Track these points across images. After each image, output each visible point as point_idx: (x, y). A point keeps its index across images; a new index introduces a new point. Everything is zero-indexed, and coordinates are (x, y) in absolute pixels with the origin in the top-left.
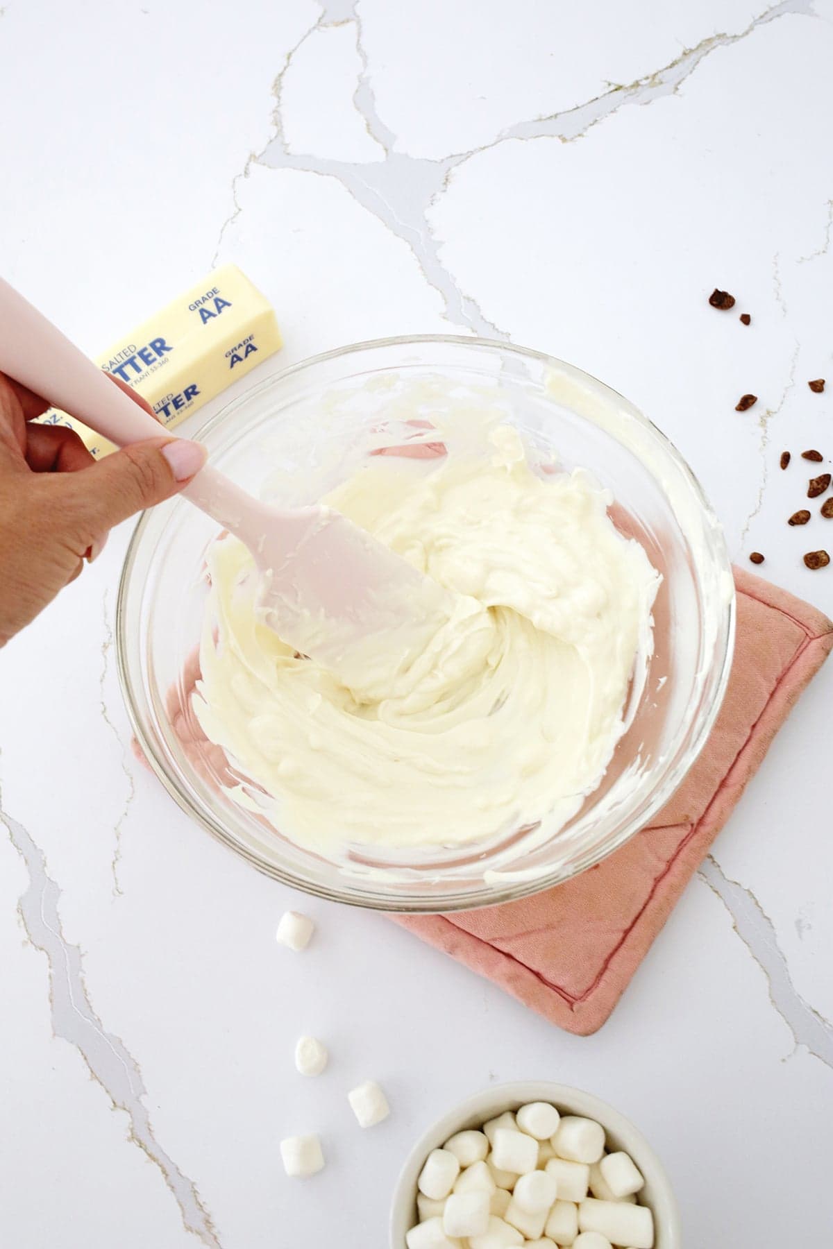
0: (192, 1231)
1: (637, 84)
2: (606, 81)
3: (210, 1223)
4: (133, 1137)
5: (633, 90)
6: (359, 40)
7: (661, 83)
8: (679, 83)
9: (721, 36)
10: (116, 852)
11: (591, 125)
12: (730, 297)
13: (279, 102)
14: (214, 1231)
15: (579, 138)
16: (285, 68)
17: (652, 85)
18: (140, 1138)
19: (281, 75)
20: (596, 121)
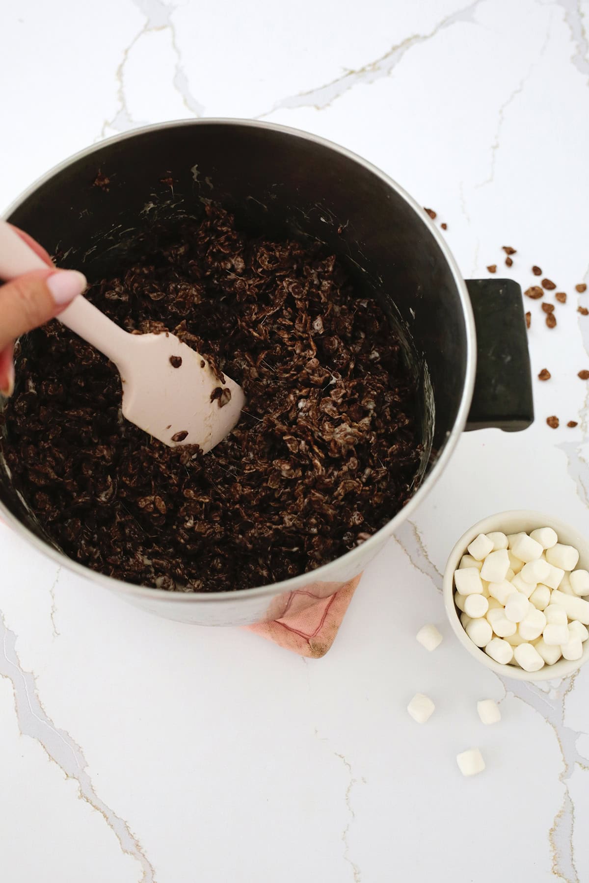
0: (127, 853)
1: (363, 70)
2: (342, 68)
3: (139, 846)
4: (82, 796)
5: (361, 74)
6: (174, 41)
7: (379, 68)
8: (391, 69)
9: (416, 37)
10: (53, 607)
11: (335, 98)
12: (433, 212)
13: (121, 85)
14: (142, 851)
15: (328, 107)
16: (124, 61)
17: (374, 70)
18: (87, 795)
19: (121, 66)
20: (338, 95)
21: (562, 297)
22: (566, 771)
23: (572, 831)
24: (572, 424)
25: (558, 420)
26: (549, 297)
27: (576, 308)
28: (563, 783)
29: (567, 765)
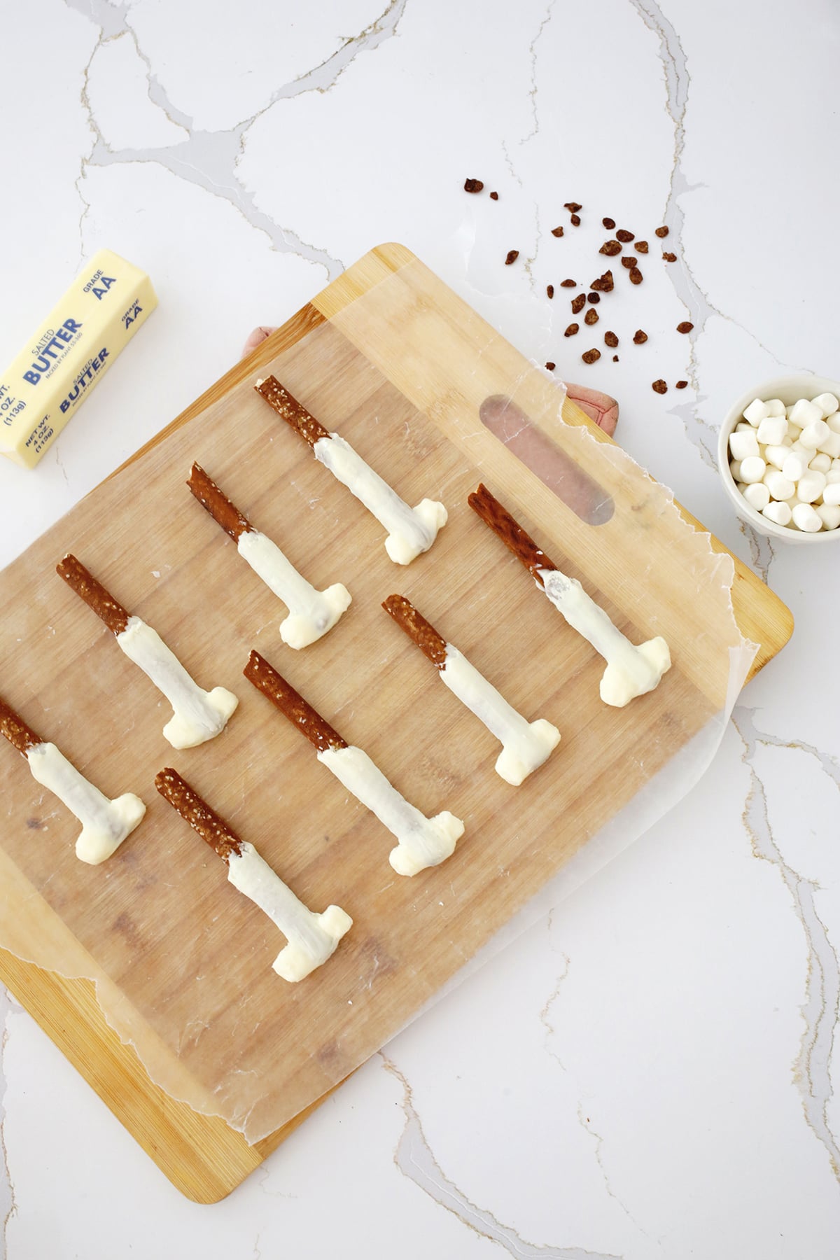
1: (363, 34)
2: (339, 37)
5: (362, 40)
6: (137, 47)
7: (382, 29)
8: (395, 26)
11: (339, 74)
12: (479, 182)
13: (90, 112)
15: (333, 87)
16: (86, 83)
17: (376, 32)
19: (84, 89)
20: (341, 70)
21: (643, 247)
22: (747, 752)
23: (766, 810)
24: (682, 385)
25: (665, 383)
26: (628, 250)
27: (662, 256)
28: (747, 764)
29: (747, 745)
